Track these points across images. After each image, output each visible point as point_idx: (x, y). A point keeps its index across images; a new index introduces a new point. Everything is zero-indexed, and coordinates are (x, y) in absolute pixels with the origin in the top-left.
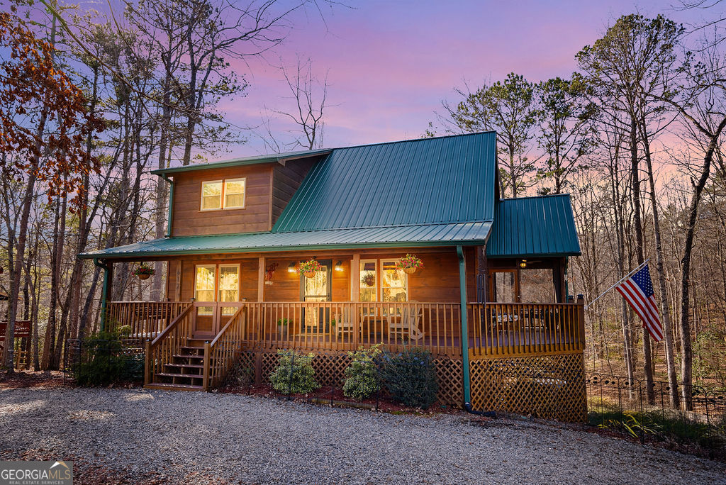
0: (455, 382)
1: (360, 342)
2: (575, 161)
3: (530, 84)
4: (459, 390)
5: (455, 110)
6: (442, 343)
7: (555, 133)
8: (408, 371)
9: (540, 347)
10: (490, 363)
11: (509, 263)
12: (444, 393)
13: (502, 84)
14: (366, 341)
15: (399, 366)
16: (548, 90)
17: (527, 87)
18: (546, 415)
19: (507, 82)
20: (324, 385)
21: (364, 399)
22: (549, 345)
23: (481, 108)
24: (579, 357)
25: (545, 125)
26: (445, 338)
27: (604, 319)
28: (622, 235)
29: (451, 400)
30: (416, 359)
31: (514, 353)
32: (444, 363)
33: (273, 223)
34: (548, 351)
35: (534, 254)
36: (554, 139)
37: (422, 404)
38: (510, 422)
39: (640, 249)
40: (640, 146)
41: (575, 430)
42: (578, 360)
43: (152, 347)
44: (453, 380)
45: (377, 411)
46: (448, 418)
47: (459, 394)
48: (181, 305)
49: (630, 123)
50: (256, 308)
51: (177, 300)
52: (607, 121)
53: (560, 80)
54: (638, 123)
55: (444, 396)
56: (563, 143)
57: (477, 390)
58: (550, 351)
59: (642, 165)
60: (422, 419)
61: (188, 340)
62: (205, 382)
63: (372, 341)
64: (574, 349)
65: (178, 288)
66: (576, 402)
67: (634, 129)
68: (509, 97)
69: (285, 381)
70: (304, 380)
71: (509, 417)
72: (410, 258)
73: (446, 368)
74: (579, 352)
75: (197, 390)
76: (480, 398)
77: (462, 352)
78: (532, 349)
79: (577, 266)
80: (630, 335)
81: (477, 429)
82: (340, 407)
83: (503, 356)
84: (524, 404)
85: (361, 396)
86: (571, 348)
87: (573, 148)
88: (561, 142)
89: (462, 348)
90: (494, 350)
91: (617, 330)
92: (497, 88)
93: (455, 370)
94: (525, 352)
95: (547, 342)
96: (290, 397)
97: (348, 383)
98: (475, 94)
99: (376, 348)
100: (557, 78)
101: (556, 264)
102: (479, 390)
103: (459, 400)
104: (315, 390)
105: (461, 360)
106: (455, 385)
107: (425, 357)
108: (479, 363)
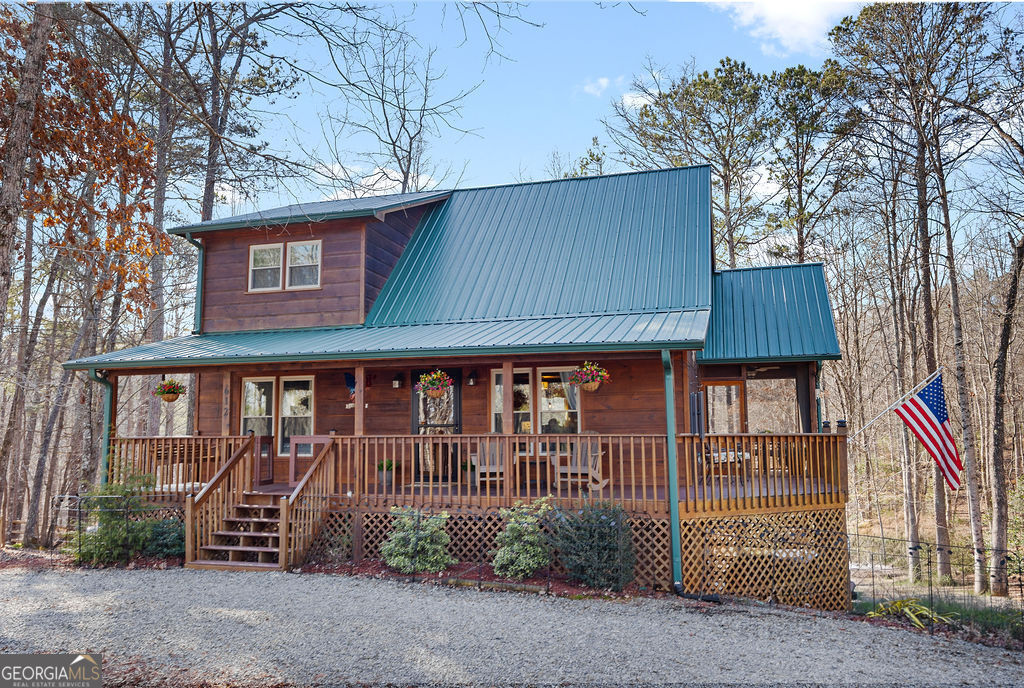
0: (659, 552)
1: (515, 494)
2: (829, 201)
3: (756, 76)
4: (665, 563)
5: (635, 120)
6: (639, 495)
7: (797, 155)
8: (592, 536)
9: (782, 499)
10: (710, 523)
11: (731, 371)
12: (642, 568)
13: (712, 76)
14: (523, 493)
15: (578, 529)
16: (785, 86)
17: (752, 83)
18: (791, 600)
19: (719, 74)
20: (461, 560)
21: (526, 578)
22: (796, 496)
23: (678, 115)
24: (840, 513)
25: (780, 143)
26: (644, 488)
27: (873, 457)
28: (903, 321)
29: (654, 579)
30: (603, 517)
31: (745, 508)
32: (642, 524)
33: (367, 311)
34: (794, 505)
35: (770, 358)
36: (795, 166)
37: (614, 585)
38: (741, 608)
39: (930, 346)
40: (932, 181)
41: (835, 618)
42: (837, 519)
43: (196, 506)
44: (656, 549)
45: (549, 595)
46: (654, 604)
47: (665, 569)
48: (232, 442)
49: (915, 143)
50: (352, 446)
51: (225, 433)
52: (880, 140)
53: (805, 71)
54: (928, 142)
55: (643, 573)
56: (810, 173)
57: (691, 564)
58: (797, 504)
59: (934, 212)
60: (616, 605)
61: (244, 495)
62: (282, 557)
63: (534, 493)
64: (832, 502)
65: (226, 414)
66: (835, 580)
67: (922, 152)
68: (723, 97)
69: (405, 554)
70: (435, 552)
71: (739, 602)
72: (588, 367)
73: (645, 532)
74: (839, 506)
75: (271, 569)
76: (695, 575)
77: (669, 507)
78: (771, 503)
79: (832, 372)
80: (914, 480)
81: (697, 617)
82: (491, 590)
83: (729, 513)
84: (760, 584)
85: (520, 575)
86: (828, 501)
87: (825, 181)
88: (805, 170)
89: (669, 502)
90: (715, 503)
91: (893, 474)
92: (704, 82)
93: (659, 535)
94: (760, 507)
95: (793, 492)
96: (414, 577)
97: (502, 555)
98: (667, 92)
99: (543, 503)
100: (800, 67)
101: (803, 372)
102: (695, 563)
103: (665, 579)
104: (449, 567)
105: (668, 520)
106: (659, 557)
107: (615, 515)
108: (694, 524)
